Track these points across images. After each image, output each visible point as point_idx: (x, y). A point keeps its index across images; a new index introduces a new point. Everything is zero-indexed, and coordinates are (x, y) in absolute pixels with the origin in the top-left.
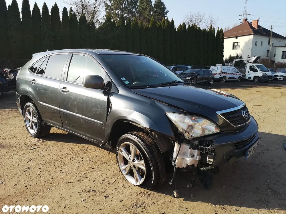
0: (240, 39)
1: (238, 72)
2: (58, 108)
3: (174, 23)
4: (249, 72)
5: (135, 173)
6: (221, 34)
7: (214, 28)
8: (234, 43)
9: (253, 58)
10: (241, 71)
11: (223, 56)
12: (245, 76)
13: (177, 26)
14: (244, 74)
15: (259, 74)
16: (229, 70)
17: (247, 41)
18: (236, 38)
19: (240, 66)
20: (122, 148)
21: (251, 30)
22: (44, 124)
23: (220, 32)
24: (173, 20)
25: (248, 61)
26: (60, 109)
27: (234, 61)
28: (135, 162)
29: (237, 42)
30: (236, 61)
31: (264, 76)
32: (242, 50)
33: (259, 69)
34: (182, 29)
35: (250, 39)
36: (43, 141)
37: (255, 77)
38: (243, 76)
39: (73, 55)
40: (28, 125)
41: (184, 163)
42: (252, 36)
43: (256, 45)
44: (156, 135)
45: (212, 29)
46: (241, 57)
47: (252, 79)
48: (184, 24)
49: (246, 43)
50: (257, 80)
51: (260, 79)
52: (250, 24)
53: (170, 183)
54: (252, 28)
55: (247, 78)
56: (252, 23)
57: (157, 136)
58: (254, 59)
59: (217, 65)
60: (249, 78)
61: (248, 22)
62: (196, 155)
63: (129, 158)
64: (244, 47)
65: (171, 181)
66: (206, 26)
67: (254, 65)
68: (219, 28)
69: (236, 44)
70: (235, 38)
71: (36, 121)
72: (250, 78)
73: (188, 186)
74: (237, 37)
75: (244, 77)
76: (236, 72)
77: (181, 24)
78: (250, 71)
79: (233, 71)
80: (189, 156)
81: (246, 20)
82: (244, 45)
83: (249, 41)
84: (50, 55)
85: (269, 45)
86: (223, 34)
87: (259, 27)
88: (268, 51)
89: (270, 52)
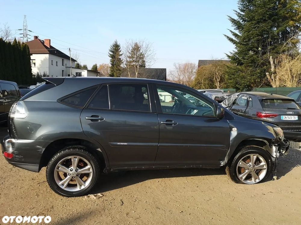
17: (43, 60)
21: (46, 50)
26: (160, 144)
29: (32, 60)
32: (38, 69)
35: (46, 58)
36: (102, 195)
40: (60, 184)
42: (47, 55)
43: (52, 65)
45: (16, 43)
49: (42, 62)
54: (45, 47)
56: (44, 41)
64: (40, 65)
83: (45, 60)
85: (63, 65)
86: (29, 50)
87: (51, 47)
88: (63, 71)
89: (64, 72)
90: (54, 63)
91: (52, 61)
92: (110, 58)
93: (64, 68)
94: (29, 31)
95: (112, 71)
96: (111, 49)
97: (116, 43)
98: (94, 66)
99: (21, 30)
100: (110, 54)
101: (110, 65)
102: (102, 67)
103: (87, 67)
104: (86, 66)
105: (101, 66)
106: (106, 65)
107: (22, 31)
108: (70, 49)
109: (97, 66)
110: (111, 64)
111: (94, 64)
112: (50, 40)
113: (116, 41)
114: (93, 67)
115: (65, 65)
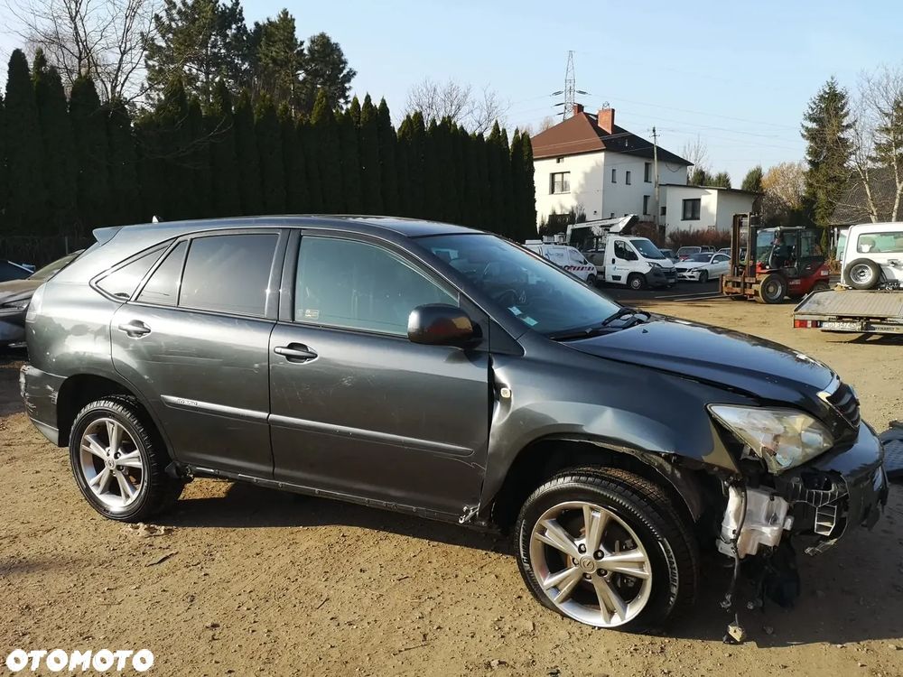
0: (569, 163)
1: (586, 263)
2: (263, 415)
3: (388, 111)
4: (614, 261)
5: (602, 590)
6: (525, 149)
7: (504, 130)
8: (553, 175)
9: (621, 219)
10: (591, 259)
11: (535, 213)
12: (602, 273)
13: (396, 121)
14: (600, 268)
15: (643, 265)
16: (562, 255)
17: (588, 170)
18: (558, 162)
19: (583, 241)
20: (546, 521)
21: (598, 139)
22: (174, 471)
23: (523, 141)
24: (384, 103)
25: (607, 228)
26: (273, 416)
27: (570, 227)
28: (603, 559)
29: (563, 173)
30: (573, 230)
31: (656, 272)
32: (577, 197)
33: (640, 251)
34: (412, 131)
35: (597, 165)
36: (168, 532)
37: (632, 276)
38: (598, 272)
39: (301, 237)
40: (91, 482)
41: (751, 542)
42: (601, 157)
43: (614, 182)
44: (676, 472)
45: (499, 134)
46: (582, 219)
47: (623, 281)
48: (419, 116)
49: (587, 176)
50: (636, 282)
51: (646, 281)
52: (593, 121)
53: (724, 605)
54: (600, 132)
55: (609, 279)
56: (596, 116)
57: (679, 475)
58: (622, 222)
59: (527, 242)
60: (615, 278)
61: (587, 115)
62: (782, 515)
63: (577, 549)
64: (581, 186)
65: (728, 597)
66: (474, 123)
67: (627, 239)
68: (517, 132)
69: (558, 178)
70: (555, 160)
71: (138, 464)
72: (619, 278)
73: (751, 607)
74: (559, 158)
75: (600, 277)
76: (581, 262)
77: (408, 117)
78: (617, 259)
79: (573, 259)
80: (763, 521)
81: (580, 108)
82: (582, 182)
83: (594, 170)
84: (193, 236)
85: (646, 180)
86: (531, 150)
87: (616, 129)
88: (646, 197)
89: (650, 202)
90: (621, 177)
91: (614, 170)
92: (807, 143)
93: (649, 189)
94: (580, 92)
95: (810, 185)
96: (813, 110)
97: (830, 88)
98: (752, 174)
99: (559, 93)
100: (807, 129)
101: (807, 167)
102: (780, 173)
103: (728, 181)
104: (725, 176)
105: (774, 172)
106: (791, 166)
107: (563, 95)
108: (654, 131)
109: (763, 171)
110: (810, 162)
111: (753, 167)
112: (613, 110)
113: (830, 80)
114: (748, 177)
115: (653, 180)
